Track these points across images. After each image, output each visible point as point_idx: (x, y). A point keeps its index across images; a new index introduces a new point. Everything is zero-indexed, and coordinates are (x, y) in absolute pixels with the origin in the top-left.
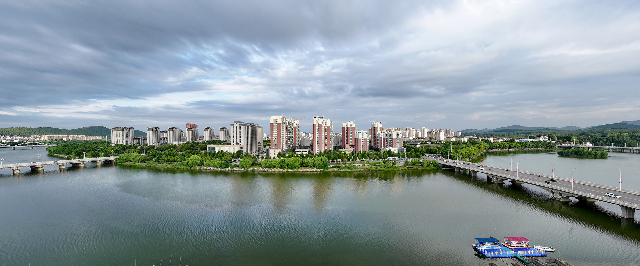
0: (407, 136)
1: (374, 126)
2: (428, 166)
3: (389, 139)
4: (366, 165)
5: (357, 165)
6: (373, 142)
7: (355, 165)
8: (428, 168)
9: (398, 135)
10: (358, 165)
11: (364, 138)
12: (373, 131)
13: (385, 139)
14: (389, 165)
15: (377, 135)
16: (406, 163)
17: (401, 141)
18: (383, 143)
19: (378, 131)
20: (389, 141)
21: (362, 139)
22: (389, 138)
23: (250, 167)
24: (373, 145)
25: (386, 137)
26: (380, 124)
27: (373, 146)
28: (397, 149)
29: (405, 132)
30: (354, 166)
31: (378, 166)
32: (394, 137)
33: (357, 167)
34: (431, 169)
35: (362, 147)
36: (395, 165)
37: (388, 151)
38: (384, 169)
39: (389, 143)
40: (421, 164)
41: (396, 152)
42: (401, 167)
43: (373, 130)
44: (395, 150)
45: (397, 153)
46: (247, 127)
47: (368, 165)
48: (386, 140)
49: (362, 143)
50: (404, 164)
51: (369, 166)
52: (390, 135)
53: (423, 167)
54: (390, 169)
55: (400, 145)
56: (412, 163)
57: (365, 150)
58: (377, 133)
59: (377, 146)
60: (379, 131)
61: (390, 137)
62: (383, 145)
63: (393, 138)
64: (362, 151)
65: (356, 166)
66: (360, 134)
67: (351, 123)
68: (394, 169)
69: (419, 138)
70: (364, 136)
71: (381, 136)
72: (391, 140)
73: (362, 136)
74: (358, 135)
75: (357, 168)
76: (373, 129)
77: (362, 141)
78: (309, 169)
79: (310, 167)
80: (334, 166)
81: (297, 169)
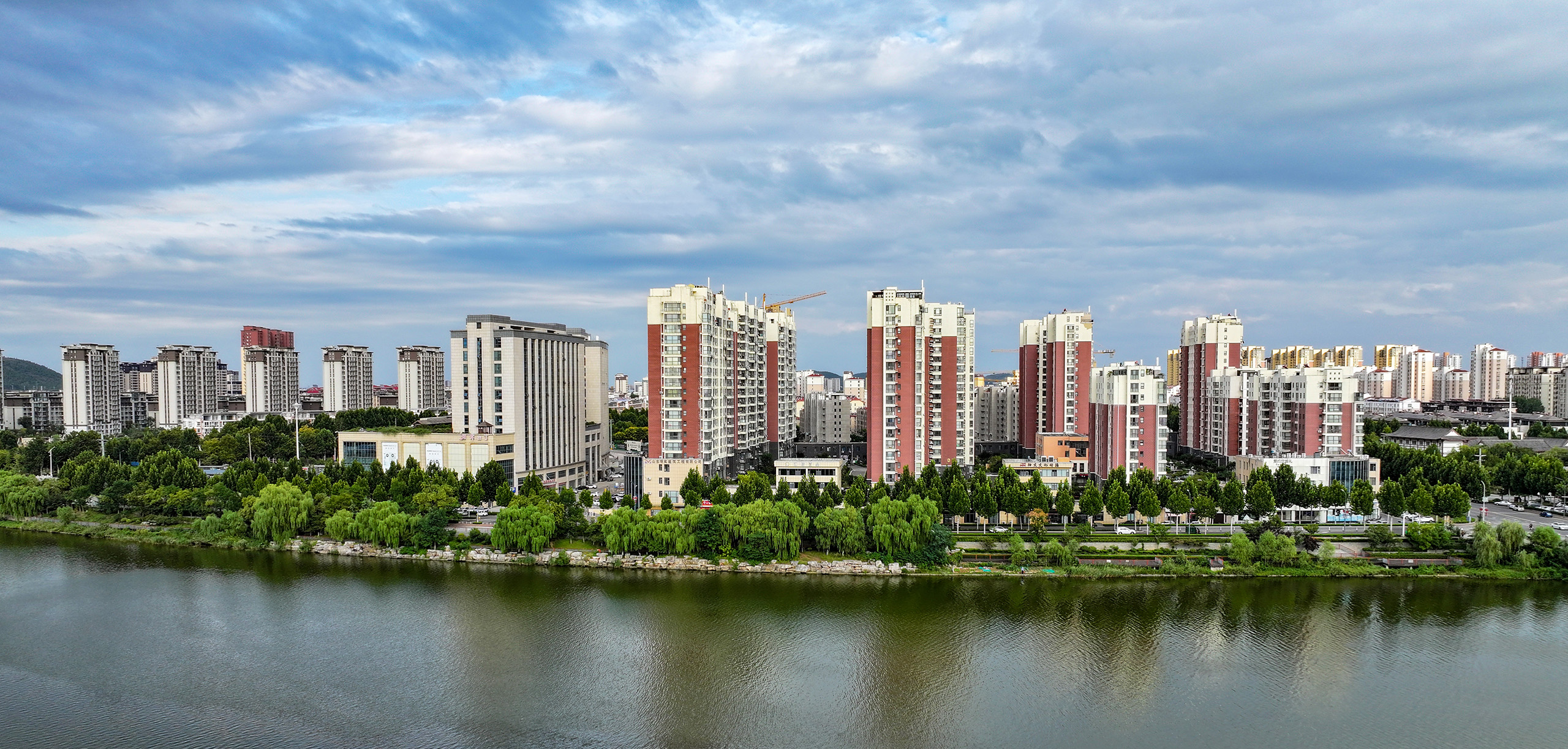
0: (1387, 393)
1: (1199, 335)
2: (1506, 560)
3: (1279, 411)
4: (1150, 547)
5: (1099, 546)
6: (1191, 424)
7: (1089, 545)
8: (1504, 573)
9: (1334, 386)
10: (1108, 546)
11: (1140, 402)
12: (1191, 366)
13: (1261, 409)
14: (1279, 547)
15: (1215, 385)
16: (1377, 540)
17: (1348, 419)
18: (1245, 431)
19: (1221, 364)
20: (1279, 420)
21: (1129, 405)
22: (1279, 402)
23: (545, 547)
24: (1190, 439)
25: (1266, 396)
26: (1229, 327)
27: (1190, 445)
28: (1323, 463)
29: (1375, 368)
30: (1083, 550)
31: (1216, 553)
32: (1312, 395)
33: (1103, 555)
34: (1523, 576)
35: (1129, 450)
36: (1316, 553)
37: (1278, 474)
38: (1252, 569)
39: (1279, 430)
40: (1468, 550)
41: (1322, 480)
42: (1346, 561)
43: (1191, 359)
44: (1315, 469)
45: (1326, 484)
46: (529, 342)
47: (1164, 545)
48: (1267, 414)
49: (1129, 427)
50: (1367, 545)
51: (1164, 552)
52: (1288, 386)
53: (1477, 566)
54: (1285, 573)
55: (1347, 441)
56: (1414, 543)
57: (1148, 468)
58: (1216, 374)
59: (1215, 448)
60: (1227, 364)
61: (1287, 396)
62: (1244, 440)
63: (1303, 406)
64: (1128, 473)
65: (1095, 551)
66: (1119, 380)
67: (1073, 322)
68: (1309, 574)
69: (1455, 405)
70: (1140, 392)
71: (1234, 394)
72: (1295, 413)
73: (1130, 393)
74: (1110, 386)
75: (1100, 562)
76: (1192, 351)
77: (1129, 416)
78: (846, 562)
79: (852, 554)
80: (974, 551)
81: (782, 560)
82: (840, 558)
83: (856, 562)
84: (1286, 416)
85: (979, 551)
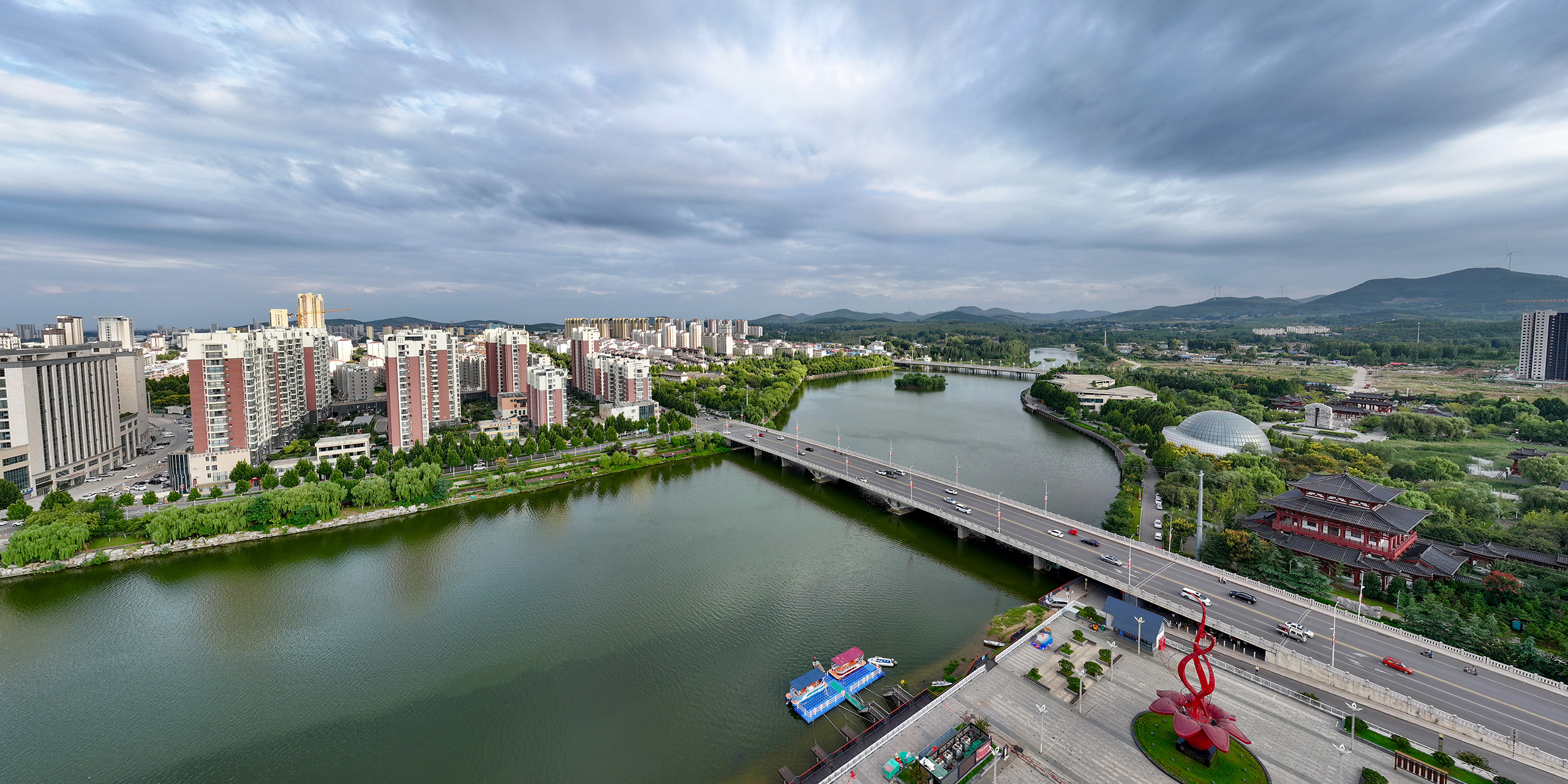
1: (580, 336)
2: (706, 447)
3: (617, 380)
4: (562, 466)
5: (536, 470)
7: (530, 470)
8: (705, 453)
9: (639, 371)
10: (541, 469)
11: (553, 389)
12: (577, 349)
13: (609, 377)
15: (588, 363)
16: (660, 446)
18: (603, 389)
19: (591, 350)
20: (617, 384)
21: (548, 391)
22: (617, 376)
25: (611, 371)
26: (593, 333)
28: (637, 408)
31: (593, 463)
32: (630, 375)
34: (711, 453)
35: (548, 412)
37: (618, 417)
38: (611, 470)
39: (617, 392)
40: (690, 443)
42: (648, 458)
43: (577, 346)
44: (633, 411)
45: (637, 419)
46: (44, 370)
47: (570, 464)
49: (548, 401)
50: (656, 448)
51: (570, 467)
52: (620, 368)
53: (696, 451)
54: (624, 469)
55: (645, 394)
56: (673, 444)
57: (559, 421)
58: (589, 358)
59: (590, 389)
61: (620, 373)
63: (627, 380)
64: (549, 426)
65: (534, 473)
66: (542, 378)
67: (516, 335)
68: (634, 468)
70: (553, 383)
71: (597, 369)
72: (624, 383)
73: (548, 384)
75: (537, 479)
76: (576, 343)
77: (548, 396)
78: (376, 511)
79: (381, 505)
80: (465, 485)
81: (326, 520)
82: (372, 510)
83: (384, 510)
84: (620, 382)
85: (468, 485)
